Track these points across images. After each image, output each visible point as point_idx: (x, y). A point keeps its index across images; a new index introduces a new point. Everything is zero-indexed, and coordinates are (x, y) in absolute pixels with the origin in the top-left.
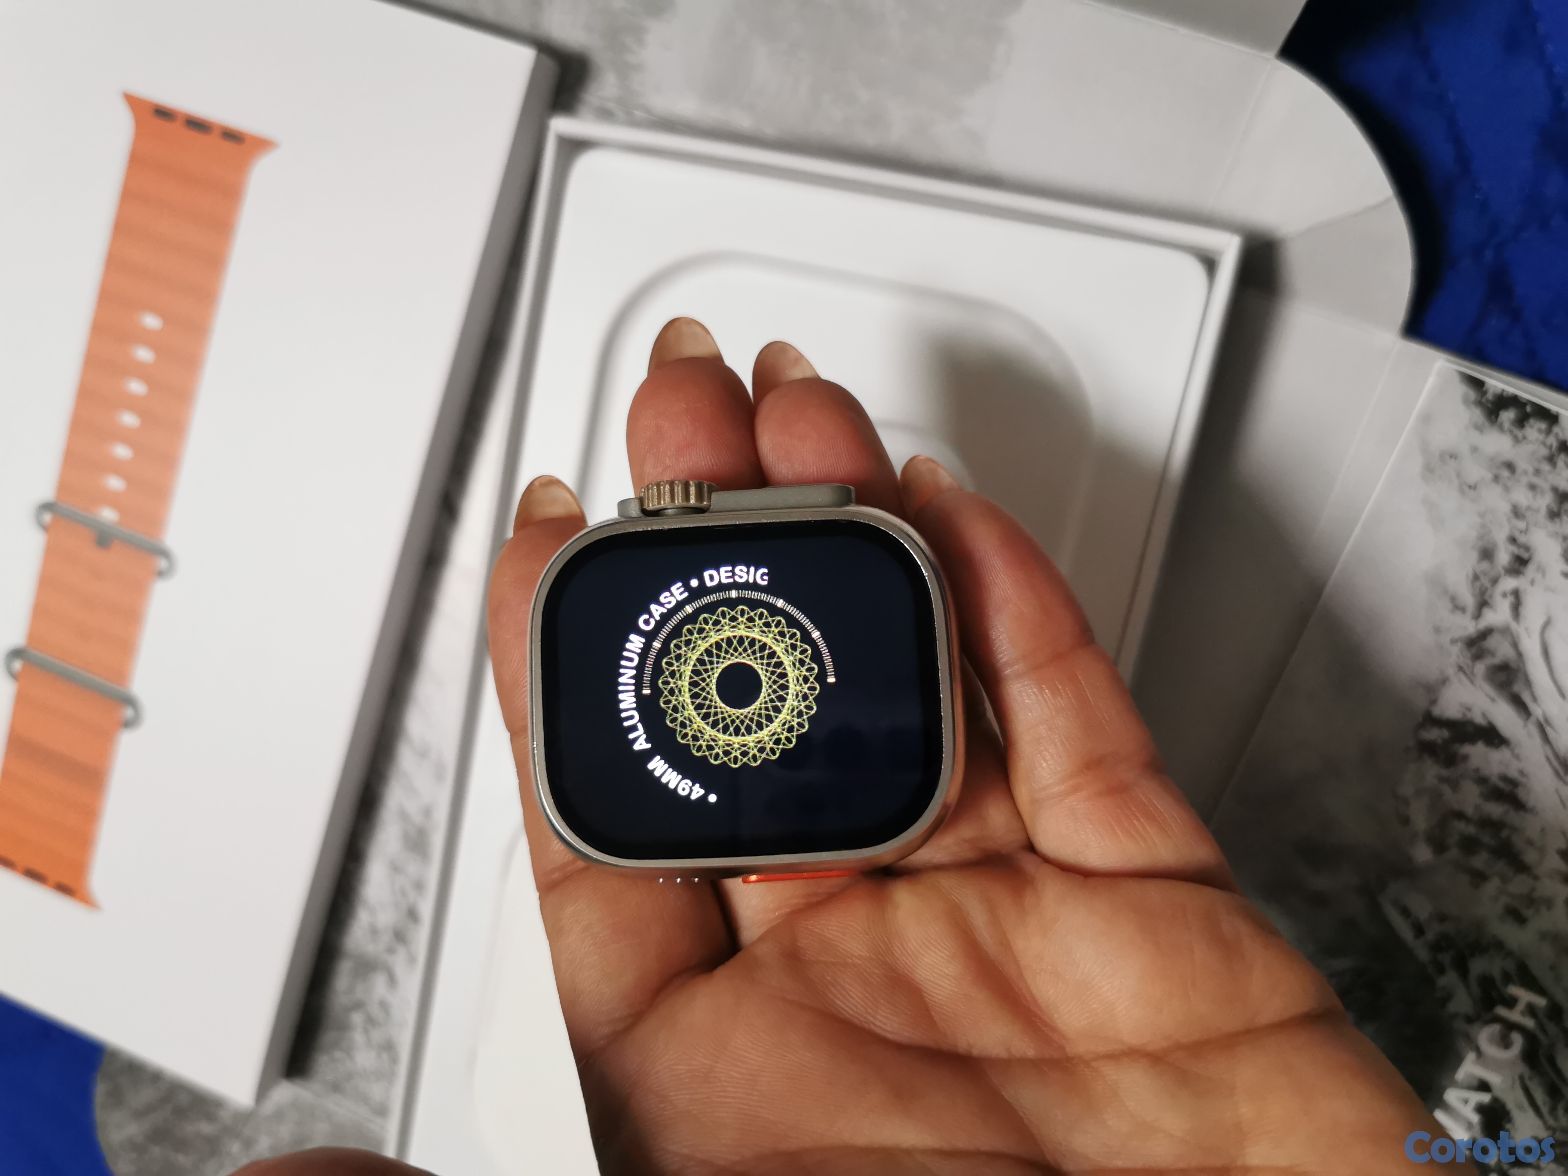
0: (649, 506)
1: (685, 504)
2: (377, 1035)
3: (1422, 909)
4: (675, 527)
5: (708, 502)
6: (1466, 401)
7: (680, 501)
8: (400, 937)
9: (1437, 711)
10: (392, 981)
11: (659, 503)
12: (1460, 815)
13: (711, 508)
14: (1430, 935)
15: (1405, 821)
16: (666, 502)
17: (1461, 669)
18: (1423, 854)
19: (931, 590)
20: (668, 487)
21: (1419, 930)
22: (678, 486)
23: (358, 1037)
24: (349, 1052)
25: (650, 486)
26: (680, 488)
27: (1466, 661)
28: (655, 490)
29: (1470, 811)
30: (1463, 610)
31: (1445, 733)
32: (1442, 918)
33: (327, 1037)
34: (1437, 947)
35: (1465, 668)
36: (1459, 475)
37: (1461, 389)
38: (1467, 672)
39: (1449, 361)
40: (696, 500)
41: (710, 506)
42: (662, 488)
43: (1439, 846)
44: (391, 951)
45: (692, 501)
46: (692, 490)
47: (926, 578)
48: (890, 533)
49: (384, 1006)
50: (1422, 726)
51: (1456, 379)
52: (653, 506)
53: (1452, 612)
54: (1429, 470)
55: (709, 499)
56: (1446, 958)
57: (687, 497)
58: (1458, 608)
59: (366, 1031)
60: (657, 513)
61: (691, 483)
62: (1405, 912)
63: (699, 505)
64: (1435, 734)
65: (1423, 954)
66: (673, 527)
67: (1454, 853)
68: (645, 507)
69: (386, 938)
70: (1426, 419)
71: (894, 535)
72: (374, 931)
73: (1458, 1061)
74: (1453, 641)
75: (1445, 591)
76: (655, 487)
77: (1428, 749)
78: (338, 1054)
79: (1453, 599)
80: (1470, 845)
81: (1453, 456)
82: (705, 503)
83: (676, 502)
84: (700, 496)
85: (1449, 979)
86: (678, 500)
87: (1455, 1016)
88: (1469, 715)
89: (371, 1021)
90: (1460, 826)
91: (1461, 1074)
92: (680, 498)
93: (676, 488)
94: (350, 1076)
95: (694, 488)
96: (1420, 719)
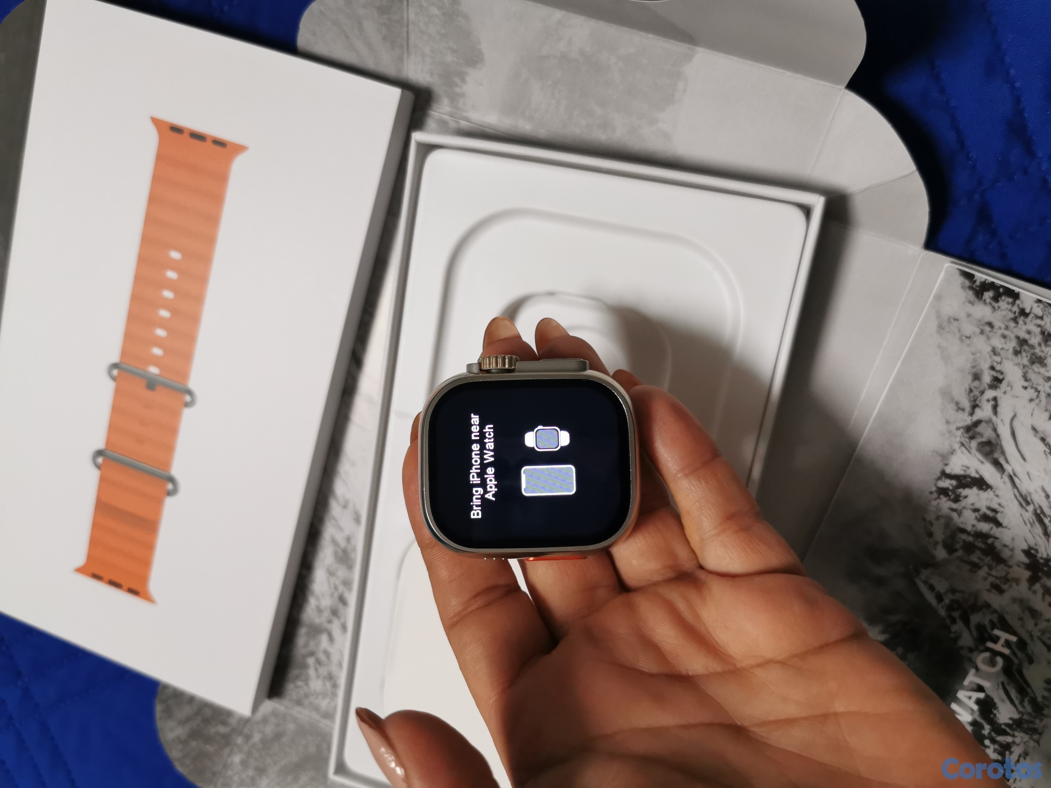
0: (484, 367)
1: (503, 368)
2: (323, 671)
3: (941, 586)
4: (498, 380)
5: (514, 367)
6: (963, 287)
7: (501, 366)
8: (335, 613)
9: (948, 470)
10: (331, 639)
11: (490, 367)
12: (963, 531)
13: (516, 370)
14: (947, 601)
15: (930, 535)
16: (493, 366)
17: (963, 444)
18: (941, 553)
19: (627, 417)
20: (494, 359)
21: (940, 598)
22: (500, 359)
23: (312, 672)
24: (307, 681)
25: (485, 357)
26: (501, 360)
27: (966, 440)
28: (488, 361)
29: (969, 528)
30: (963, 410)
31: (954, 482)
32: (953, 591)
33: (294, 672)
34: (950, 608)
35: (965, 444)
36: (959, 331)
37: (961, 280)
38: (966, 446)
39: (952, 262)
40: (509, 366)
41: (515, 368)
42: (491, 359)
43: (950, 549)
44: (330, 622)
45: (507, 367)
46: (507, 361)
47: (625, 410)
48: (608, 387)
49: (327, 654)
50: (939, 479)
51: (957, 273)
52: (486, 368)
53: (957, 411)
54: (941, 327)
55: (515, 364)
56: (956, 614)
57: (504, 364)
58: (960, 409)
59: (316, 670)
60: (488, 371)
61: (506, 357)
62: (932, 588)
63: (510, 368)
64: (946, 483)
65: (942, 612)
66: (497, 380)
67: (960, 553)
68: (482, 368)
69: (327, 614)
70: (938, 298)
71: (610, 388)
72: (319, 610)
73: (964, 675)
74: (958, 429)
75: (952, 399)
76: (488, 359)
77: (943, 492)
78: (299, 683)
79: (957, 404)
80: (969, 548)
81: (956, 320)
82: (513, 367)
83: (499, 367)
84: (510, 364)
85: (959, 626)
86: (500, 366)
87: (962, 648)
88: (968, 472)
89: (318, 662)
90: (964, 537)
91: (966, 683)
92: (501, 365)
93: (499, 359)
94: (306, 696)
95: (507, 359)
96: (939, 474)
